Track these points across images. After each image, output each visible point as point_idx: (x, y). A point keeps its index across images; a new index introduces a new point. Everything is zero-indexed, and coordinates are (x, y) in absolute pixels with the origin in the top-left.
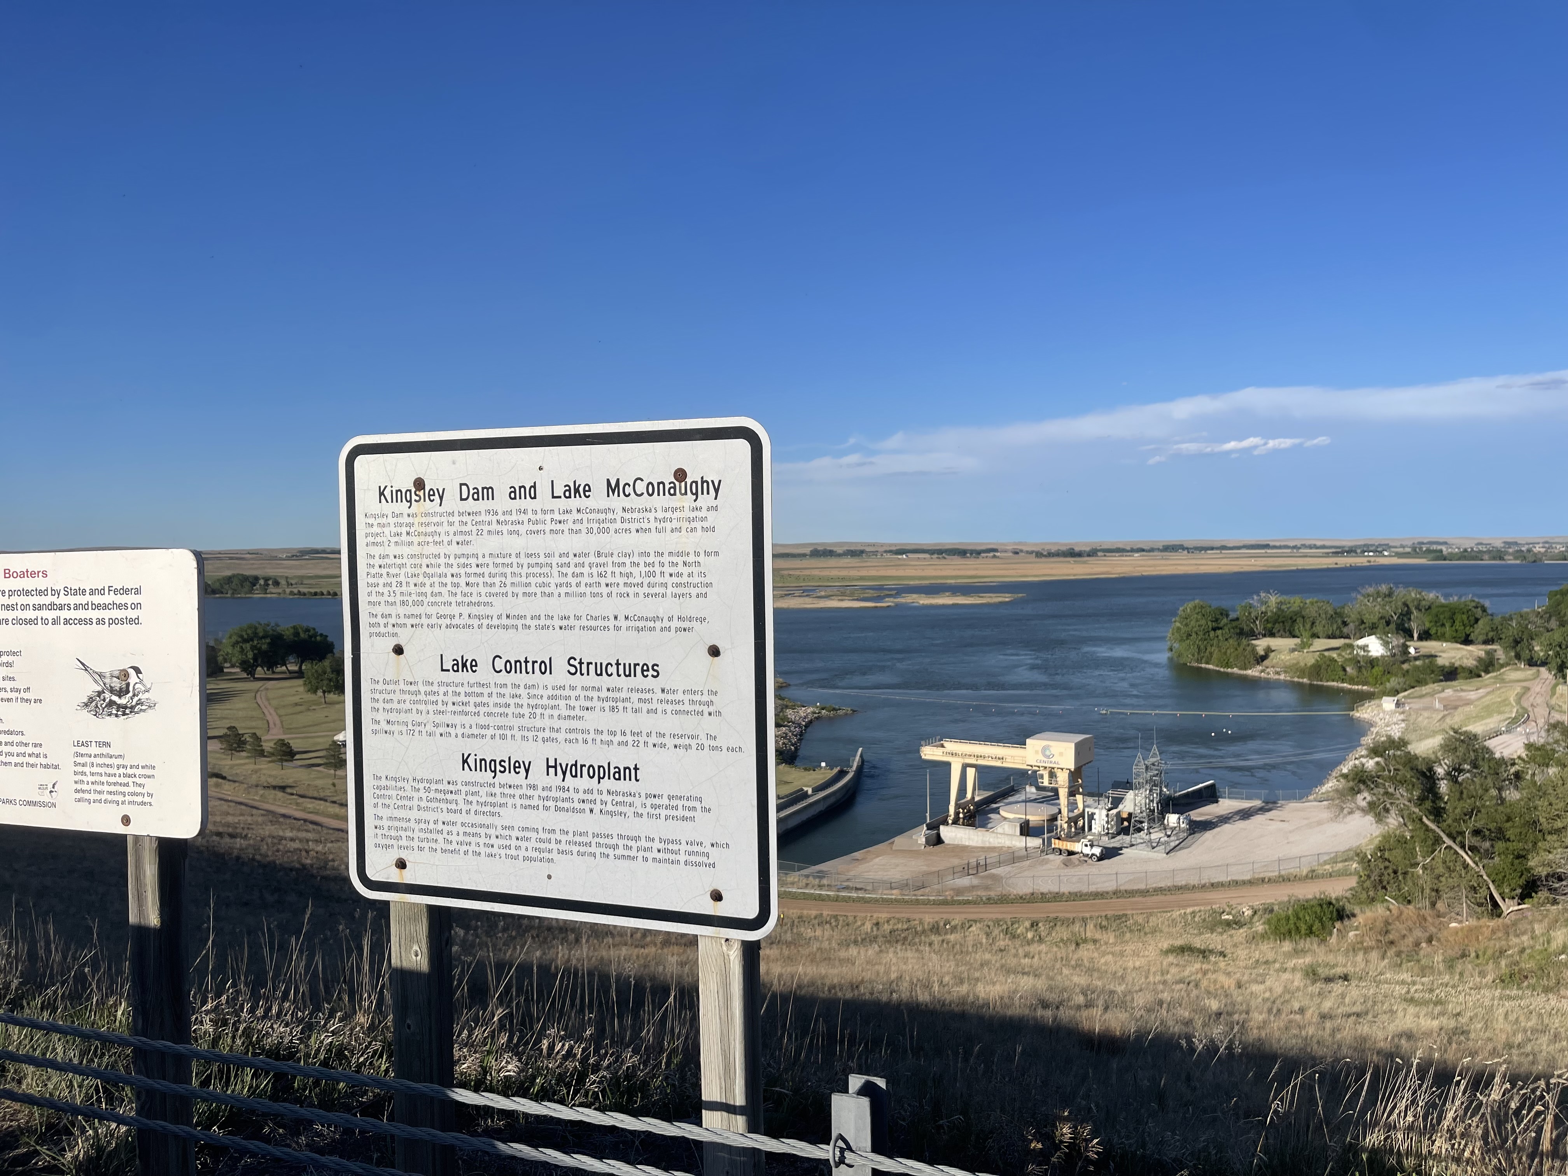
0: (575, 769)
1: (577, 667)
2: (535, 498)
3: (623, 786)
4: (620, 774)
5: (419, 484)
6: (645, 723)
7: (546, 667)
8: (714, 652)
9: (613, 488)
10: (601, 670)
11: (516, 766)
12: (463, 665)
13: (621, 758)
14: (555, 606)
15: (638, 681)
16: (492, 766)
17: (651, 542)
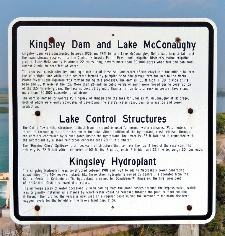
0: (126, 162)
1: (127, 119)
2: (110, 47)
3: (148, 167)
4: (147, 162)
5: (52, 40)
6: (159, 141)
7: (113, 119)
8: (190, 111)
9: (147, 44)
10: (139, 120)
11: (97, 162)
12: (71, 119)
13: (147, 156)
14: (118, 94)
15: (157, 124)
16: (86, 163)
17: (164, 67)
